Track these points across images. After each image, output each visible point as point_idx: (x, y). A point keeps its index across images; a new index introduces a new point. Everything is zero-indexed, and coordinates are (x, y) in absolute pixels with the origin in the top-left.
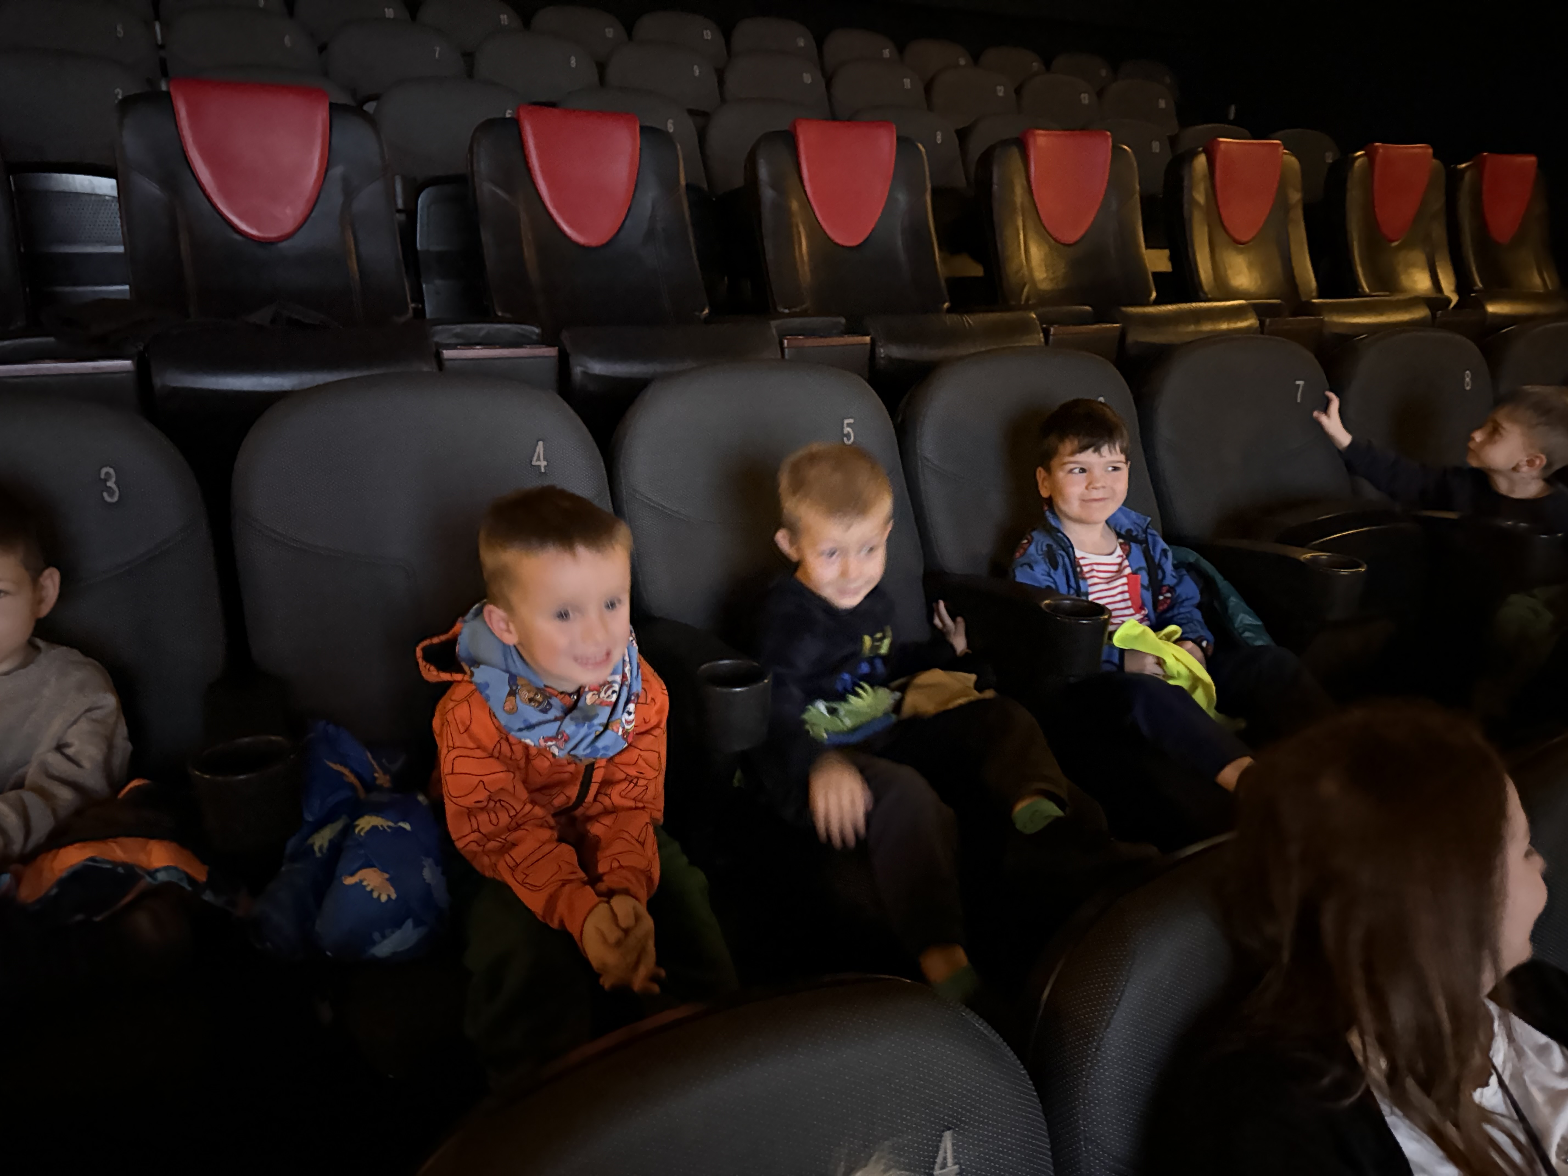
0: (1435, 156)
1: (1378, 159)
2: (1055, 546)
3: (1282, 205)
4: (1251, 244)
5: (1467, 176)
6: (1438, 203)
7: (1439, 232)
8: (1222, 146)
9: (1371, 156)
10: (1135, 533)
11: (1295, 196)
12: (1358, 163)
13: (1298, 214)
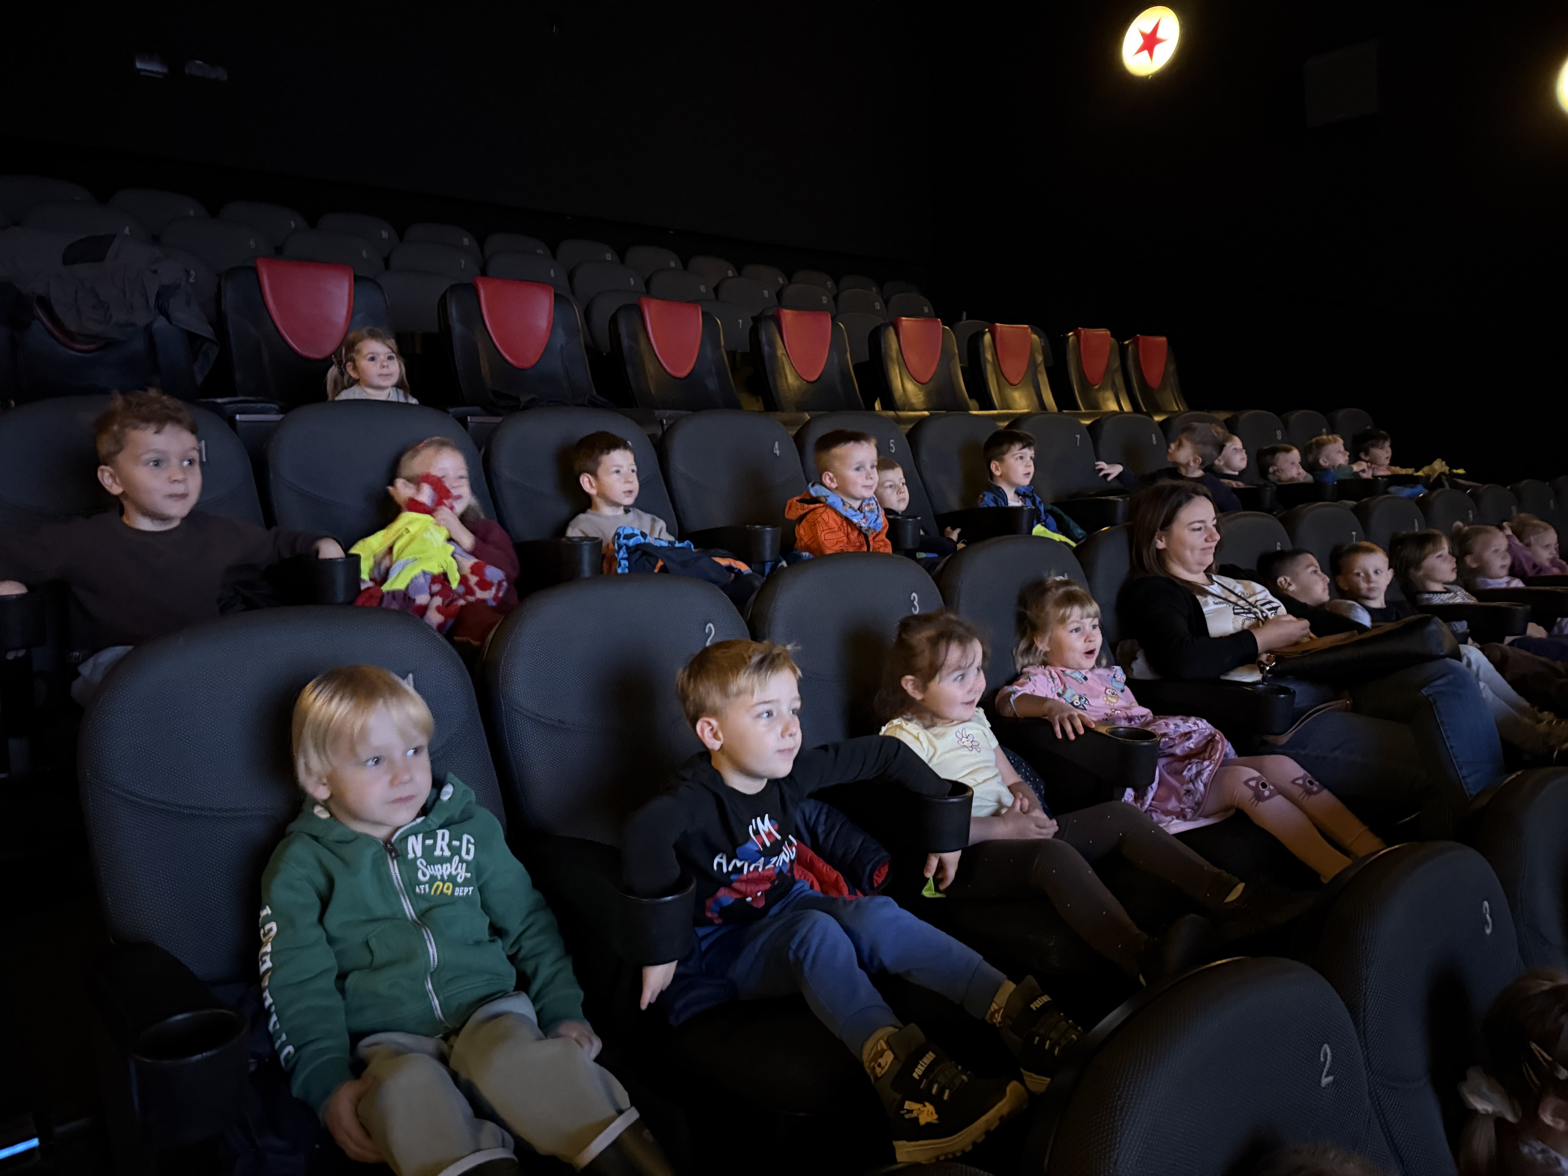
0: (1113, 335)
1: (1082, 337)
2: (997, 497)
3: (1033, 364)
4: (1018, 386)
5: (1130, 348)
6: (1117, 364)
7: (1119, 380)
8: (999, 329)
9: (1077, 335)
10: (1027, 493)
11: (1040, 359)
12: (1071, 339)
13: (1042, 369)
